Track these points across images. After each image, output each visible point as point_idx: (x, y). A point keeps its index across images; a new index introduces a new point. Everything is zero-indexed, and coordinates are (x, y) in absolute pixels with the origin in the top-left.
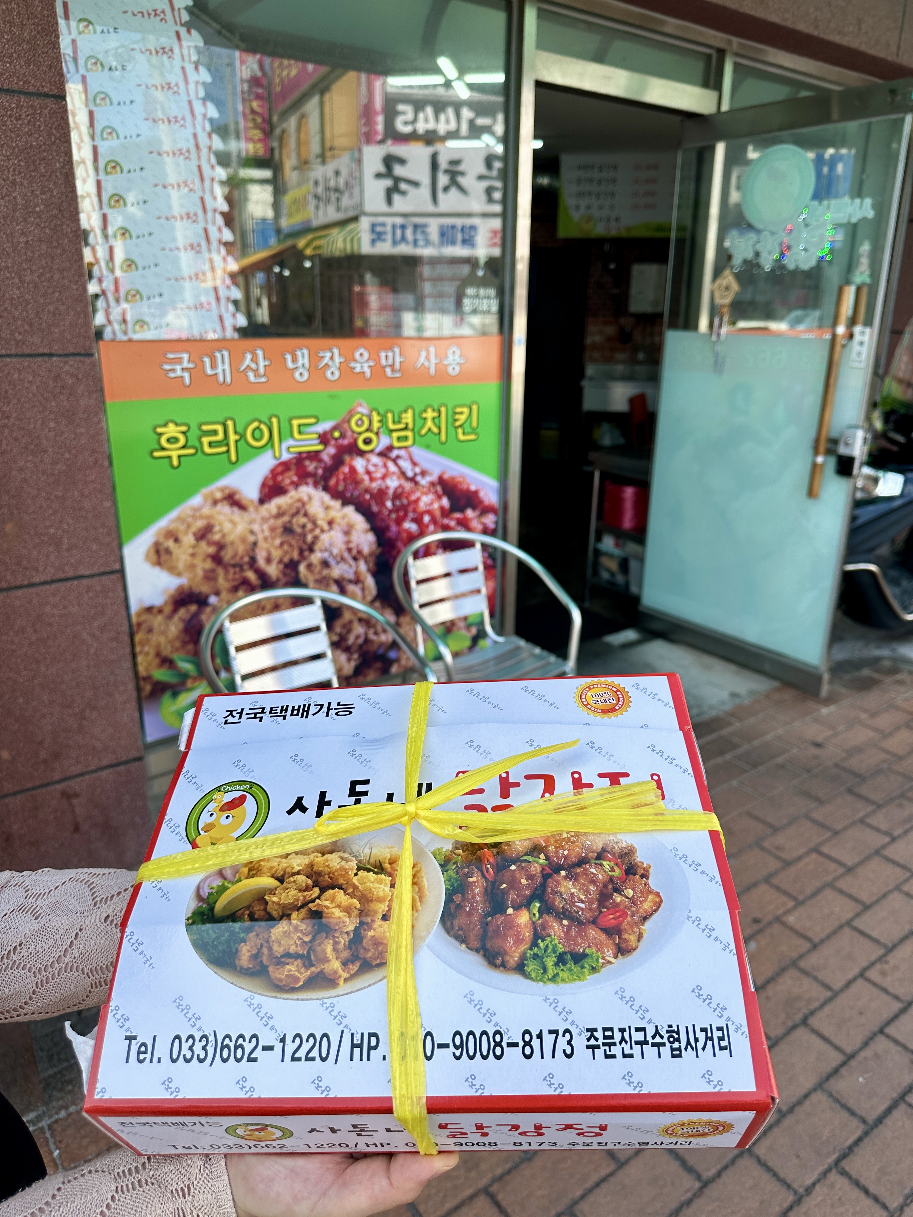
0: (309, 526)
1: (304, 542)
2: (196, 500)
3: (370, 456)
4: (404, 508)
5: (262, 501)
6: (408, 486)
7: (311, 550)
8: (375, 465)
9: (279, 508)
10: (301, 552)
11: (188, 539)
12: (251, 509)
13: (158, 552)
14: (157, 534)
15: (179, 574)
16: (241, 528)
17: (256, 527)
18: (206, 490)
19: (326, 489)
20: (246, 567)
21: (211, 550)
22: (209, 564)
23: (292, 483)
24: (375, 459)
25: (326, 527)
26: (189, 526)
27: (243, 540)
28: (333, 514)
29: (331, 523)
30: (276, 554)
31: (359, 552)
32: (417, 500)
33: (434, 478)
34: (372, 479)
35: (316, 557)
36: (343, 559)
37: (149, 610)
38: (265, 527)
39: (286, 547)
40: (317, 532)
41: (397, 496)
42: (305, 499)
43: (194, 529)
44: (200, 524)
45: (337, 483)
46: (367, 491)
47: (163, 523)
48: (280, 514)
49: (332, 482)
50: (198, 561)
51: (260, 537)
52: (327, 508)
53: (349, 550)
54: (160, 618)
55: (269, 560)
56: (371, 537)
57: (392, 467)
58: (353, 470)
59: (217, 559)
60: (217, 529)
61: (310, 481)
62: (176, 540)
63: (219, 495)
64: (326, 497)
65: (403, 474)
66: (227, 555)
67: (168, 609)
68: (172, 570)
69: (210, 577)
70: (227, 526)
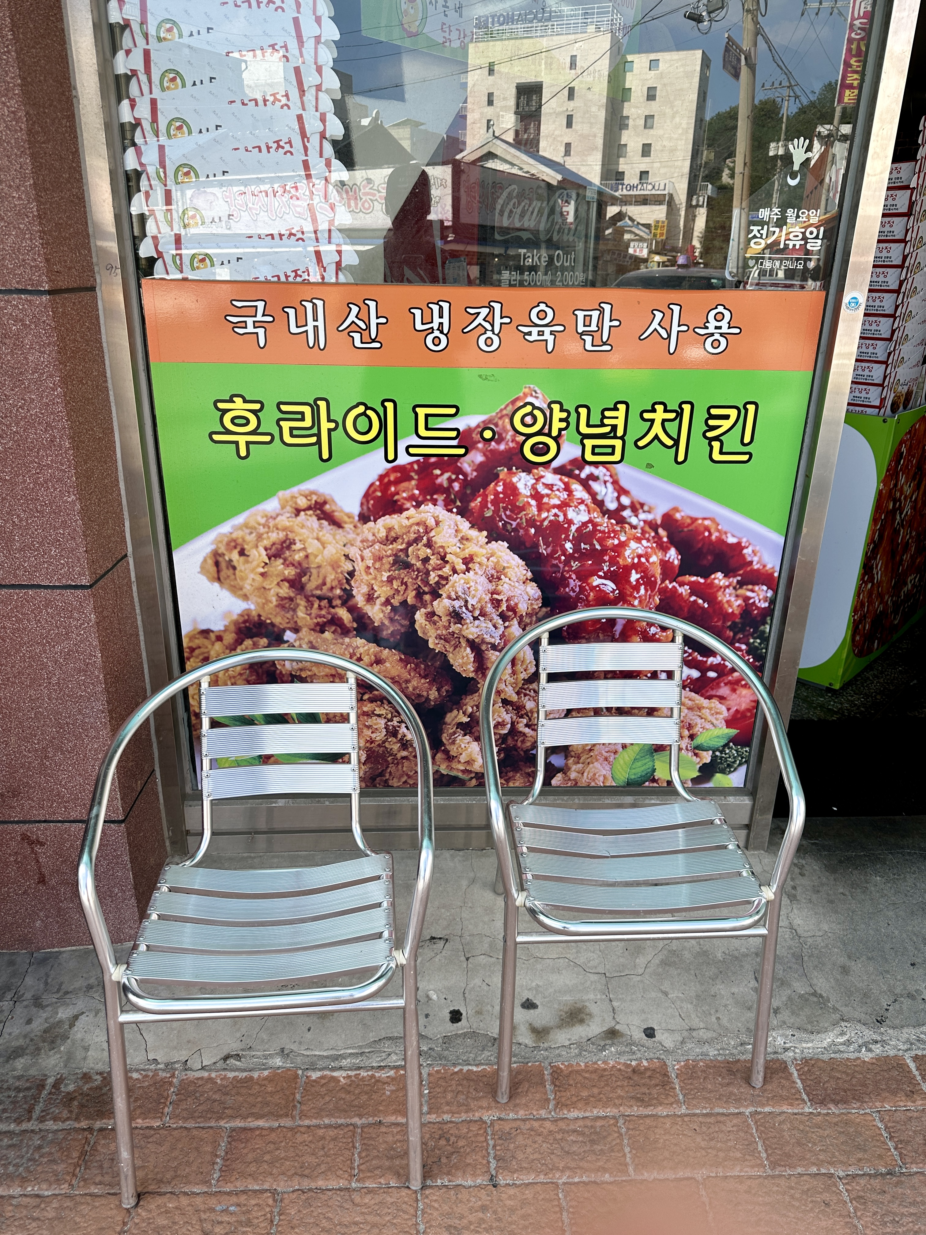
0: (434, 561)
1: (427, 583)
2: (272, 505)
3: (541, 471)
4: (597, 556)
5: (364, 518)
6: (605, 523)
7: (436, 595)
8: (550, 487)
9: (390, 529)
10: (419, 595)
11: (259, 555)
12: (348, 527)
13: (217, 564)
14: (217, 541)
15: (245, 597)
16: (332, 551)
17: (354, 552)
18: (285, 494)
19: (462, 512)
20: (338, 602)
21: (290, 572)
22: (285, 590)
23: (412, 498)
24: (550, 477)
25: (461, 567)
26: (260, 537)
27: (335, 565)
28: (471, 549)
29: (468, 561)
30: (382, 592)
31: (512, 609)
32: (623, 545)
33: (657, 516)
34: (541, 507)
35: (442, 606)
36: (483, 614)
37: (206, 633)
38: (367, 553)
39: (396, 584)
40: (447, 570)
41: (583, 535)
42: (431, 522)
43: (266, 543)
44: (275, 536)
45: (484, 505)
46: (531, 522)
47: (225, 528)
48: (391, 539)
49: (476, 503)
50: (271, 584)
51: (360, 567)
52: (464, 539)
53: (497, 603)
54: (218, 646)
55: (370, 598)
56: (533, 590)
57: (579, 492)
58: (512, 490)
59: (296, 584)
60: (298, 546)
61: (440, 498)
62: (242, 553)
63: (303, 502)
64: (464, 525)
65: (600, 504)
66: (312, 584)
67: (229, 638)
68: (236, 590)
69: (286, 605)
70: (313, 546)
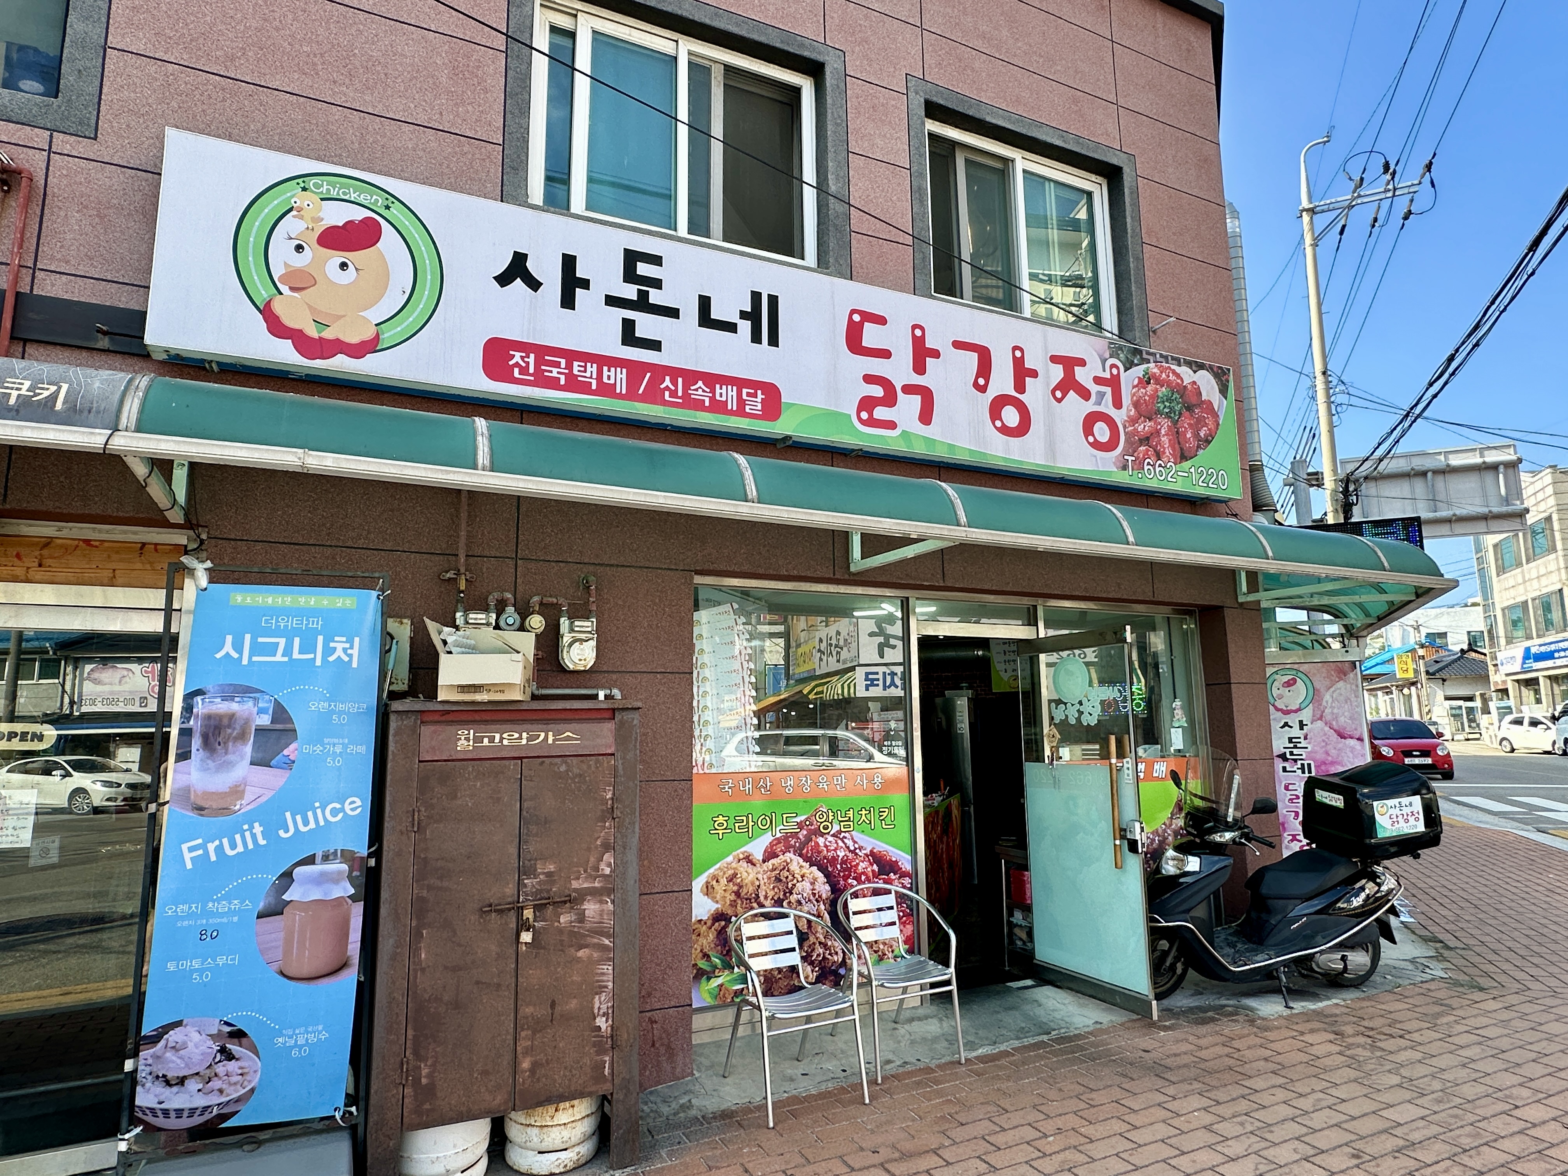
0: (790, 877)
1: (787, 888)
2: (730, 859)
3: (827, 836)
4: (849, 870)
5: (764, 861)
6: (850, 855)
7: (791, 893)
8: (830, 842)
9: (773, 865)
10: (785, 894)
11: (724, 881)
12: (758, 865)
13: (707, 887)
14: (708, 877)
15: (717, 902)
16: (752, 877)
17: (760, 876)
18: (735, 853)
19: (800, 855)
20: (753, 900)
21: (735, 888)
22: (733, 897)
23: (782, 851)
24: (830, 839)
25: (800, 879)
26: (724, 873)
27: (753, 883)
28: (804, 871)
29: (802, 876)
30: (771, 894)
31: (820, 897)
32: (858, 864)
33: (868, 851)
34: (828, 851)
35: (794, 898)
36: (809, 900)
37: (700, 921)
38: (765, 876)
39: (776, 890)
40: (795, 881)
41: (844, 862)
42: (789, 861)
43: (727, 875)
44: (731, 872)
45: (807, 851)
46: (825, 858)
47: (712, 871)
48: (773, 870)
49: (804, 851)
50: (727, 895)
51: (762, 882)
52: (801, 867)
53: (814, 894)
54: (704, 928)
55: (766, 897)
56: (828, 887)
57: (841, 844)
58: (817, 844)
59: (738, 894)
60: (739, 875)
61: (792, 850)
62: (717, 881)
63: (741, 856)
64: (801, 860)
65: (848, 848)
66: (743, 892)
67: (709, 923)
68: (714, 899)
69: (733, 904)
70: (745, 875)
